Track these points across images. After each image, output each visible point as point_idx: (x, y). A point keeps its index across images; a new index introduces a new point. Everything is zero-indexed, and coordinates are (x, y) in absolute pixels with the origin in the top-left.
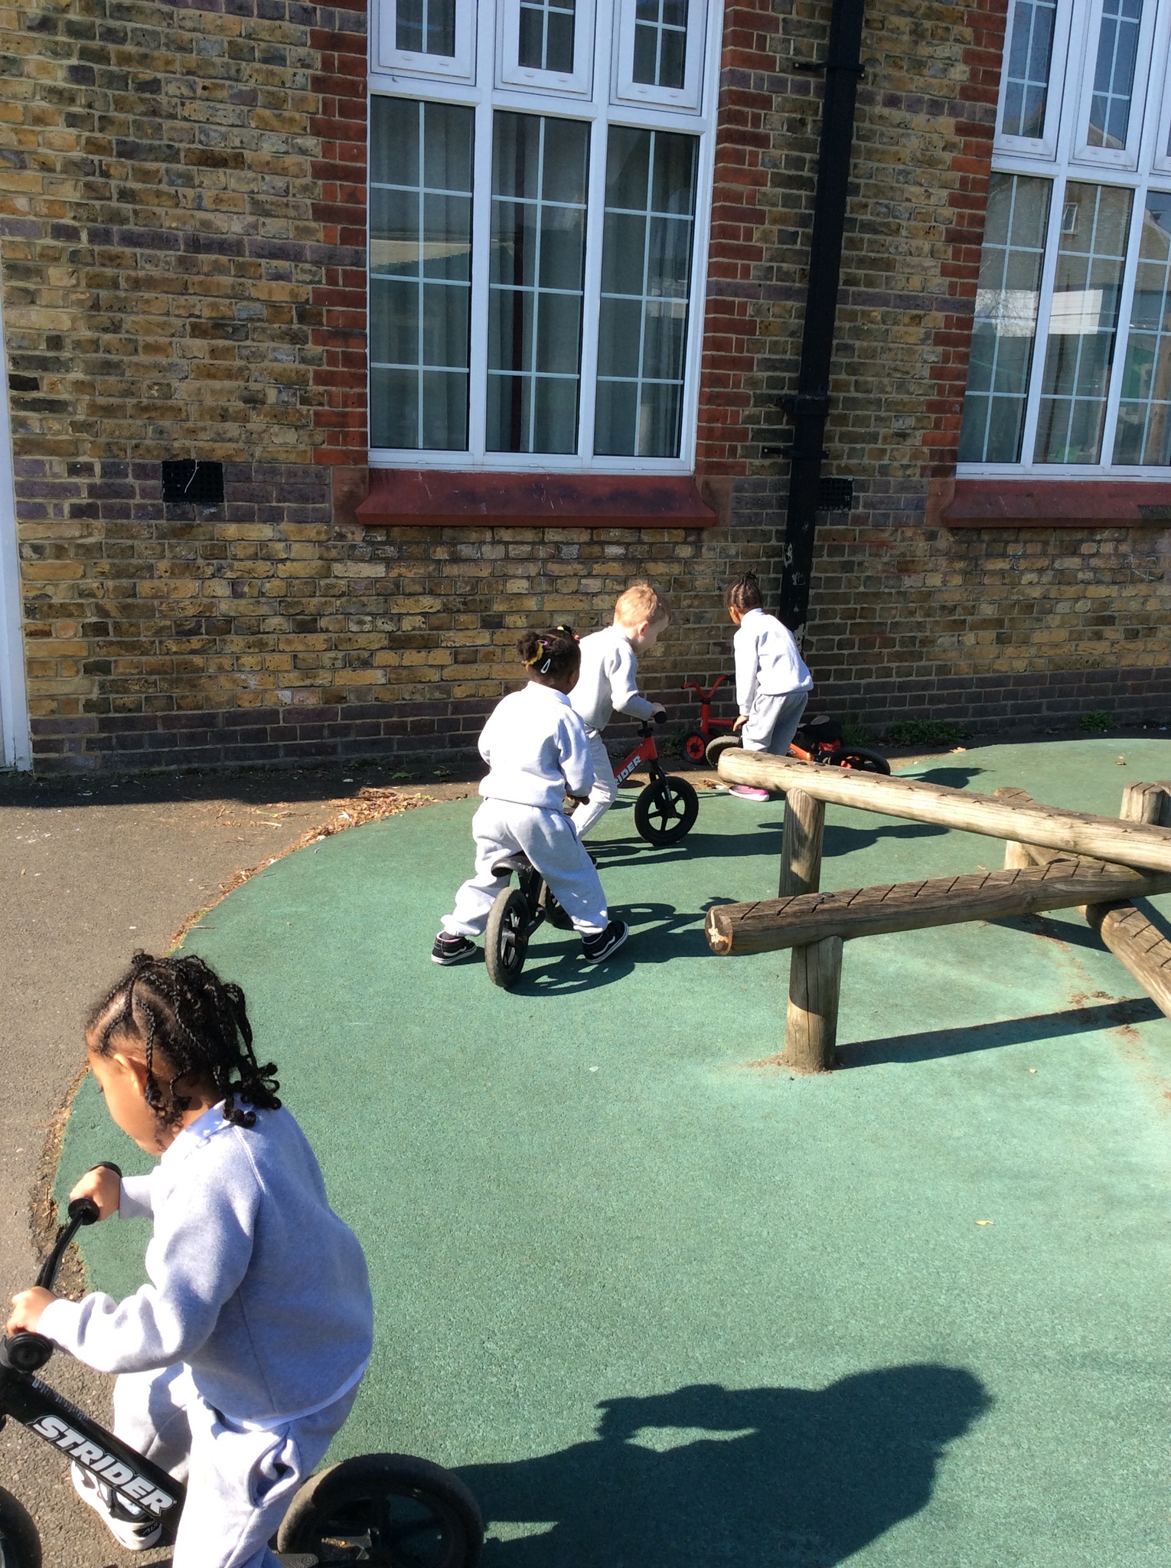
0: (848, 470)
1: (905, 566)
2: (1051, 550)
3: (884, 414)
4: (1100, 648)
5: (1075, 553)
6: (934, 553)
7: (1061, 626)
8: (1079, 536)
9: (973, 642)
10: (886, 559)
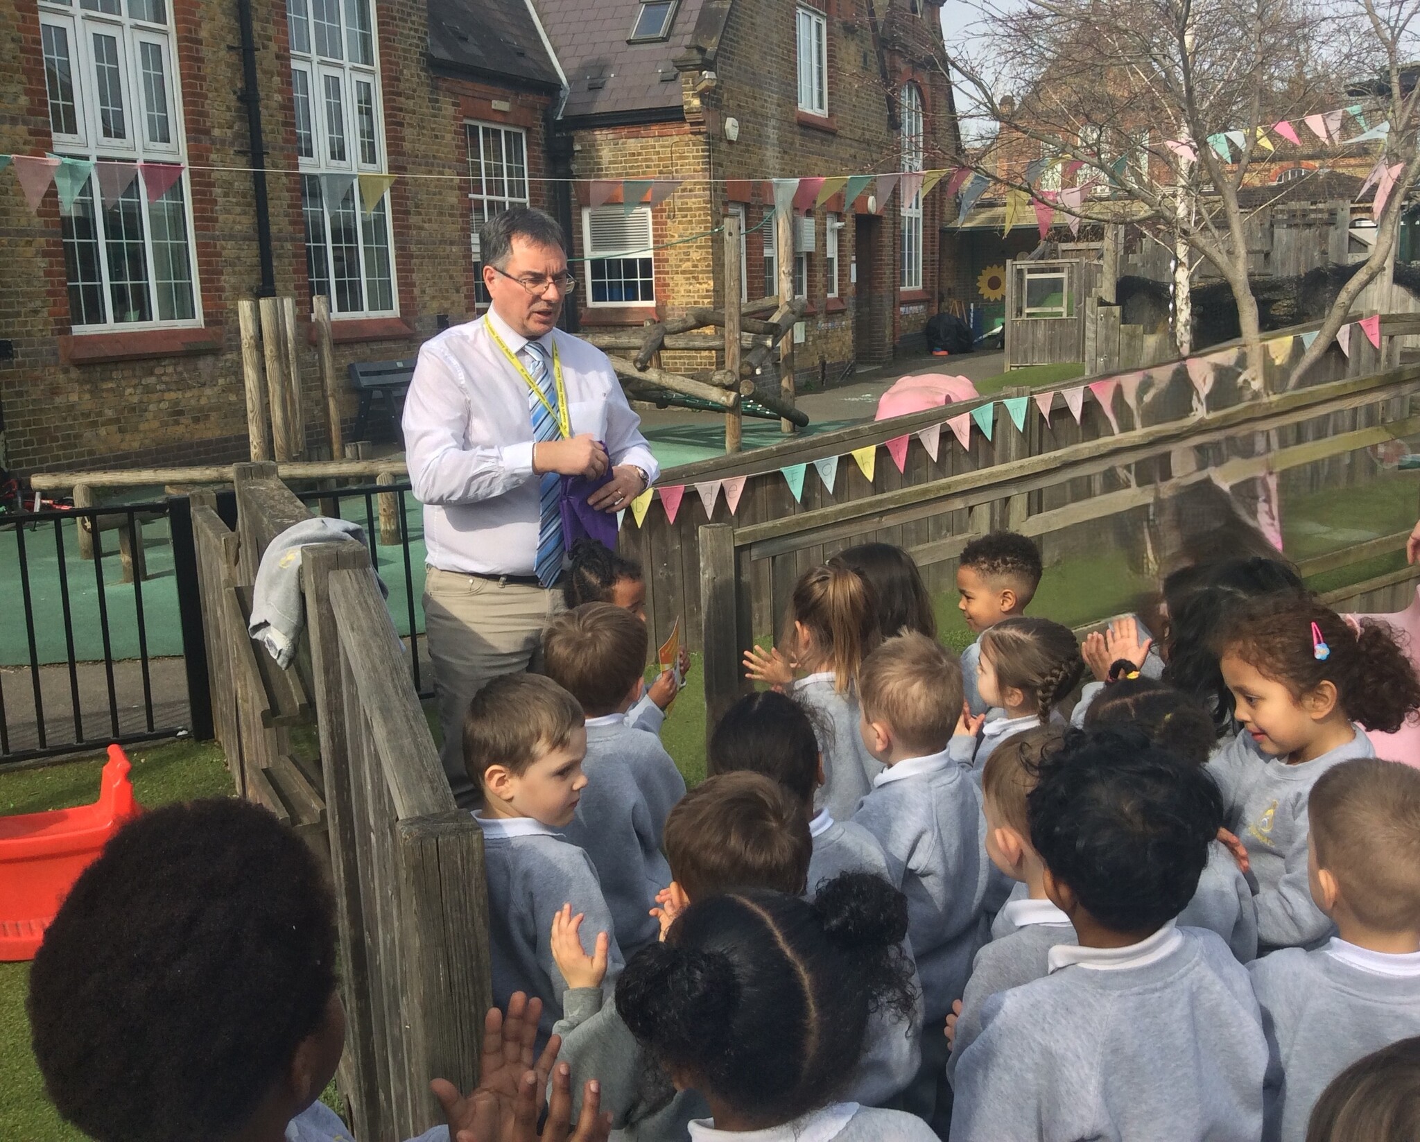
0: (7, 335)
1: (55, 391)
2: (137, 373)
3: (21, 300)
4: (180, 429)
5: (152, 374)
6: (70, 380)
7: (155, 417)
8: (152, 364)
9: (105, 433)
10: (42, 387)
